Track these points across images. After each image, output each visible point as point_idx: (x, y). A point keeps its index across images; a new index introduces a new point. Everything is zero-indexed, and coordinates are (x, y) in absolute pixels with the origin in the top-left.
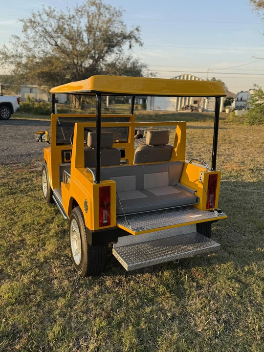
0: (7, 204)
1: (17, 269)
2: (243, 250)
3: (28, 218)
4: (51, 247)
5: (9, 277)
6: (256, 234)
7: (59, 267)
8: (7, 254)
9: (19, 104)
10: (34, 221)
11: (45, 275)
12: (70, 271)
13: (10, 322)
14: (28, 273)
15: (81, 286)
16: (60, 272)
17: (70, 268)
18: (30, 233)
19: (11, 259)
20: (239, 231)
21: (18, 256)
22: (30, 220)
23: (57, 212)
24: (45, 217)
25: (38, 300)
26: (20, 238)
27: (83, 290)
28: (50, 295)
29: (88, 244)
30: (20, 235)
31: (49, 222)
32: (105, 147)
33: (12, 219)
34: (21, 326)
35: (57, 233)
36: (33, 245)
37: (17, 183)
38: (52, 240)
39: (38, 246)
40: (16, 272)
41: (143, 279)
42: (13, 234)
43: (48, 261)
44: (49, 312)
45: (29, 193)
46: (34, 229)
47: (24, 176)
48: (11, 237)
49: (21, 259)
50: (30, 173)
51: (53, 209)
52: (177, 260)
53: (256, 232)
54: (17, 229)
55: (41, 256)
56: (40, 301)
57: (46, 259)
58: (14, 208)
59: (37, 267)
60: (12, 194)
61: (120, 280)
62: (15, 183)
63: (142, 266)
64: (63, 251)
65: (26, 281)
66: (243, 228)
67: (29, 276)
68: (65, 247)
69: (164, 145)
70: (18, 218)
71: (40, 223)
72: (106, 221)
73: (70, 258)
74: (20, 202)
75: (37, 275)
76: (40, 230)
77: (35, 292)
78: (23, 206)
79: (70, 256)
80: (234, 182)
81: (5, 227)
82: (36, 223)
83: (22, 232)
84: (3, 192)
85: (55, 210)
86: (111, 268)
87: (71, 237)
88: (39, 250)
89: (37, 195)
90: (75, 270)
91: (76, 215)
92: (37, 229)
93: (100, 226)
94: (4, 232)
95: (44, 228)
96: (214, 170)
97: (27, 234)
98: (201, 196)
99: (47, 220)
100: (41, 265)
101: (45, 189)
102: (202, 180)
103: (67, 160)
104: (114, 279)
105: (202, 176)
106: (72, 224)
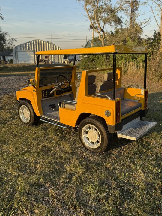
32: (91, 84)
87: (83, 136)
91: (93, 121)
92: (45, 140)
93: (116, 122)
94: (26, 145)
95: (48, 138)
96: (146, 89)
97: (43, 143)
98: (143, 102)
99: (44, 134)
100: (72, 154)
101: (24, 118)
102: (143, 94)
103: (45, 96)
104: (115, 151)
105: (143, 92)
106: (84, 128)
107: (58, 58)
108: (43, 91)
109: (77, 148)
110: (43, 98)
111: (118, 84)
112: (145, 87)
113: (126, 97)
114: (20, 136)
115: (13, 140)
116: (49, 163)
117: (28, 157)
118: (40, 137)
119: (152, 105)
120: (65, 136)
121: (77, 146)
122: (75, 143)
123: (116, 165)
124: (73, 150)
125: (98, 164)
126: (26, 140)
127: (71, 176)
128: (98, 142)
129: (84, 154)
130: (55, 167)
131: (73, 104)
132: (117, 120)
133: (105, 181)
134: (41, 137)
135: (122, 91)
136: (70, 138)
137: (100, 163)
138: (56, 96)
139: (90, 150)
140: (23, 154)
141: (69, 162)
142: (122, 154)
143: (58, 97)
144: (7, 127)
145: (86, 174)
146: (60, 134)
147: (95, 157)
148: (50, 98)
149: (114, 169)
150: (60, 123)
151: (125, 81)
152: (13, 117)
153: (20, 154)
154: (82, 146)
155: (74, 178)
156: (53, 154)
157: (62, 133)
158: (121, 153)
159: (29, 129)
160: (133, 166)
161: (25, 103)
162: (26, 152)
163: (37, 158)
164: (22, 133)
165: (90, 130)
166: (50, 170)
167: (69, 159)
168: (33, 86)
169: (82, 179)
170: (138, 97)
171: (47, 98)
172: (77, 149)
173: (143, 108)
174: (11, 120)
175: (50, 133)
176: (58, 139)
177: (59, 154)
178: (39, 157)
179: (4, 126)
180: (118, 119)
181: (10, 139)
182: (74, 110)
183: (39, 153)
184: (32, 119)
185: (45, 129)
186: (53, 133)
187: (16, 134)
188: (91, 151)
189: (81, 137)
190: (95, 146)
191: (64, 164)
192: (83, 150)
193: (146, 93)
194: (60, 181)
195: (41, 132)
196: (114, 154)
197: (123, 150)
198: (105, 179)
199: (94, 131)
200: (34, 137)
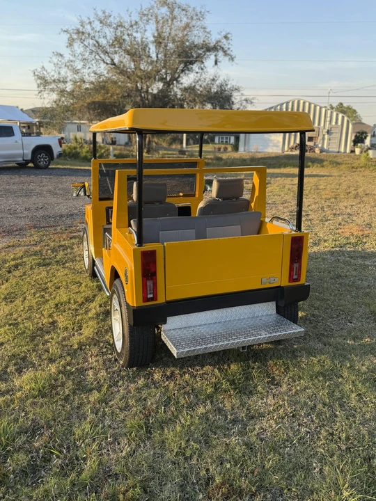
0: (37, 277)
1: (44, 357)
2: (345, 341)
3: (63, 296)
4: (88, 331)
5: (33, 366)
6: (368, 320)
7: (97, 355)
8: (33, 339)
9: (61, 146)
10: (70, 299)
11: (78, 364)
12: (110, 360)
13: (31, 416)
14: (57, 362)
15: (123, 378)
16: (97, 361)
17: (110, 356)
18: (64, 314)
19: (37, 345)
20: (343, 317)
21: (47, 341)
22: (64, 298)
23: (100, 289)
24: (84, 294)
25: (67, 393)
26: (51, 320)
27: (123, 383)
28: (82, 388)
29: (129, 324)
30: (50, 316)
31: (88, 300)
32: (157, 202)
33: (43, 296)
34: (43, 421)
35: (98, 315)
36: (66, 329)
37: (53, 252)
38: (90, 323)
39: (73, 329)
40: (42, 361)
41: (201, 372)
42: (43, 315)
43: (84, 347)
44: (78, 408)
45: (67, 264)
46: (69, 309)
47: (63, 243)
48: (40, 318)
49: (49, 344)
50: (71, 238)
51: (95, 284)
52: (243, 348)
53: (368, 318)
54: (47, 309)
55: (75, 341)
56: (68, 395)
57: (81, 345)
58: (46, 283)
59: (69, 354)
60: (45, 265)
61: (172, 373)
62: (49, 252)
63: (196, 353)
64: (104, 337)
65: (53, 370)
66: (350, 313)
67: (58, 365)
68: (107, 332)
69: (237, 198)
70: (51, 295)
71: (78, 302)
72: (151, 296)
73: (111, 345)
74: (55, 276)
75: (68, 364)
76: (77, 310)
77: (63, 384)
78: (58, 280)
79: (111, 342)
80: (350, 252)
81: (32, 306)
82: (72, 301)
83: (54, 312)
84: (33, 263)
85: (97, 286)
86: (162, 359)
87: (113, 318)
88: (74, 335)
89: (77, 267)
90: (116, 360)
91: (117, 288)
92: (73, 310)
93: (143, 301)
95: (82, 309)
99: (87, 298)
106: (113, 301)
108: (107, 209)
110: (109, 223)
115: (29, 297)
116: (12, 356)
121: (104, 339)
126: (46, 301)
129: (93, 359)
132: (143, 296)
142: (167, 383)
145: (29, 401)
158: (168, 380)
159: (79, 283)
163: (8, 341)
169: (12, 407)
172: (95, 345)
175: (99, 298)
181: (27, 294)
184: (90, 265)
187: (47, 287)
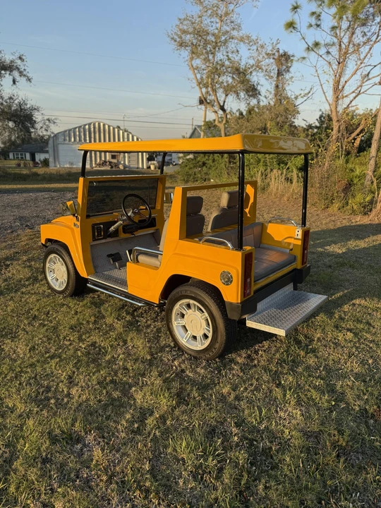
4: (139, 343)
10: (78, 321)
12: (190, 359)
16: (182, 363)
17: (186, 356)
18: (93, 335)
26: (87, 343)
31: (99, 317)
33: (44, 324)
38: (131, 336)
45: (23, 290)
65: (157, 382)
68: (155, 339)
73: (174, 347)
87: (174, 323)
91: (195, 293)
92: (95, 329)
93: (244, 297)
94: (55, 342)
95: (102, 326)
96: (305, 226)
97: (89, 336)
98: (298, 254)
99: (95, 315)
100: (151, 363)
101: (54, 281)
102: (300, 237)
103: (98, 236)
104: (240, 356)
105: (299, 233)
106: (177, 306)
107: (135, 158)
108: (93, 226)
109: (162, 349)
110: (94, 239)
111: (248, 215)
112: (304, 223)
113: (264, 241)
114: (44, 320)
115: (28, 329)
116: (99, 383)
117: (55, 369)
118: (85, 322)
119: (315, 256)
120: (138, 321)
121: (162, 344)
122: (157, 338)
123: (242, 389)
124: (152, 355)
125: (204, 387)
126: (55, 328)
127: (144, 414)
128: (206, 336)
129: (176, 363)
130: (111, 394)
131: (156, 256)
132: (244, 293)
133: (217, 426)
134: (88, 322)
135: (257, 230)
136: (148, 326)
137: (208, 385)
138: (123, 236)
139: (188, 354)
140: (45, 362)
141: (142, 381)
142: (256, 362)
143: (126, 239)
144: (19, 299)
145: (177, 412)
146: (128, 317)
147: (198, 370)
148: (109, 240)
149: (238, 398)
150: (128, 293)
151: (263, 207)
152: (34, 276)
153: (38, 361)
154: (172, 344)
155: (150, 421)
156: (109, 362)
157: (132, 315)
158: (252, 360)
159: (64, 305)
160: (278, 392)
161: (57, 249)
162: (52, 357)
163: (74, 372)
164: (48, 313)
165: (190, 312)
166: (100, 401)
167: (143, 375)
168: (74, 215)
169: (168, 422)
170: (289, 244)
171: (103, 241)
172: (161, 351)
173: (298, 265)
174: (29, 285)
175: (108, 313)
176: (124, 327)
177: (121, 363)
178: (78, 369)
179: (12, 297)
180: (248, 291)
181: (22, 326)
182: (156, 268)
183: (79, 361)
184: (70, 284)
185: (98, 304)
186: (113, 315)
187: (35, 316)
188: (191, 355)
189: (171, 326)
190: (199, 346)
191: (130, 387)
192: (175, 354)
193: (306, 234)
194: (119, 427)
195: (88, 312)
196: (238, 363)
197: (256, 352)
198: (218, 422)
199: (198, 313)
200: (73, 322)
